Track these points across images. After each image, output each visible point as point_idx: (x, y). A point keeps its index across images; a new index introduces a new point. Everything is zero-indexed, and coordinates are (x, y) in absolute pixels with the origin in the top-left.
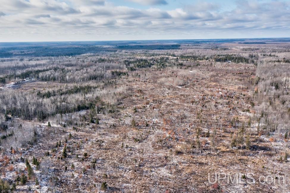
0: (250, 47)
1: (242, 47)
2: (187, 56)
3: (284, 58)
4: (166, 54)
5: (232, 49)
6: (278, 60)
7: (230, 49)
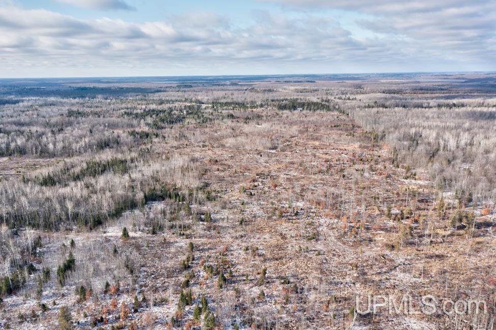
0: (304, 88)
1: (293, 88)
2: (226, 103)
3: (376, 102)
4: (184, 99)
5: (279, 91)
6: (368, 105)
7: (275, 91)
